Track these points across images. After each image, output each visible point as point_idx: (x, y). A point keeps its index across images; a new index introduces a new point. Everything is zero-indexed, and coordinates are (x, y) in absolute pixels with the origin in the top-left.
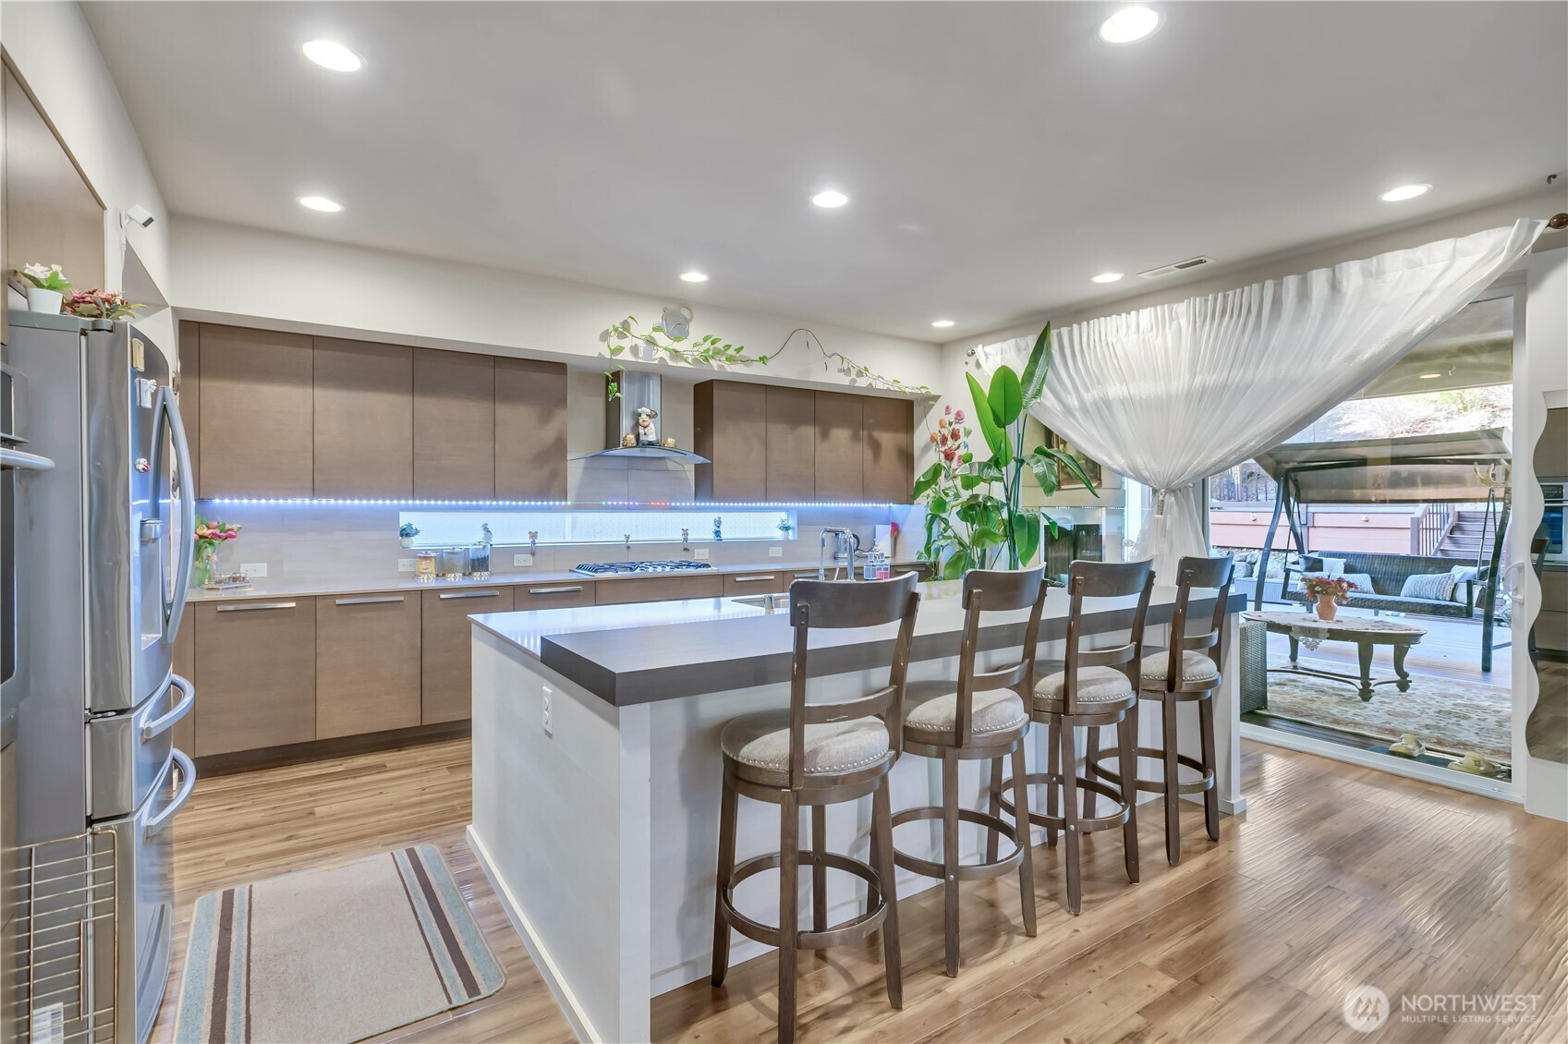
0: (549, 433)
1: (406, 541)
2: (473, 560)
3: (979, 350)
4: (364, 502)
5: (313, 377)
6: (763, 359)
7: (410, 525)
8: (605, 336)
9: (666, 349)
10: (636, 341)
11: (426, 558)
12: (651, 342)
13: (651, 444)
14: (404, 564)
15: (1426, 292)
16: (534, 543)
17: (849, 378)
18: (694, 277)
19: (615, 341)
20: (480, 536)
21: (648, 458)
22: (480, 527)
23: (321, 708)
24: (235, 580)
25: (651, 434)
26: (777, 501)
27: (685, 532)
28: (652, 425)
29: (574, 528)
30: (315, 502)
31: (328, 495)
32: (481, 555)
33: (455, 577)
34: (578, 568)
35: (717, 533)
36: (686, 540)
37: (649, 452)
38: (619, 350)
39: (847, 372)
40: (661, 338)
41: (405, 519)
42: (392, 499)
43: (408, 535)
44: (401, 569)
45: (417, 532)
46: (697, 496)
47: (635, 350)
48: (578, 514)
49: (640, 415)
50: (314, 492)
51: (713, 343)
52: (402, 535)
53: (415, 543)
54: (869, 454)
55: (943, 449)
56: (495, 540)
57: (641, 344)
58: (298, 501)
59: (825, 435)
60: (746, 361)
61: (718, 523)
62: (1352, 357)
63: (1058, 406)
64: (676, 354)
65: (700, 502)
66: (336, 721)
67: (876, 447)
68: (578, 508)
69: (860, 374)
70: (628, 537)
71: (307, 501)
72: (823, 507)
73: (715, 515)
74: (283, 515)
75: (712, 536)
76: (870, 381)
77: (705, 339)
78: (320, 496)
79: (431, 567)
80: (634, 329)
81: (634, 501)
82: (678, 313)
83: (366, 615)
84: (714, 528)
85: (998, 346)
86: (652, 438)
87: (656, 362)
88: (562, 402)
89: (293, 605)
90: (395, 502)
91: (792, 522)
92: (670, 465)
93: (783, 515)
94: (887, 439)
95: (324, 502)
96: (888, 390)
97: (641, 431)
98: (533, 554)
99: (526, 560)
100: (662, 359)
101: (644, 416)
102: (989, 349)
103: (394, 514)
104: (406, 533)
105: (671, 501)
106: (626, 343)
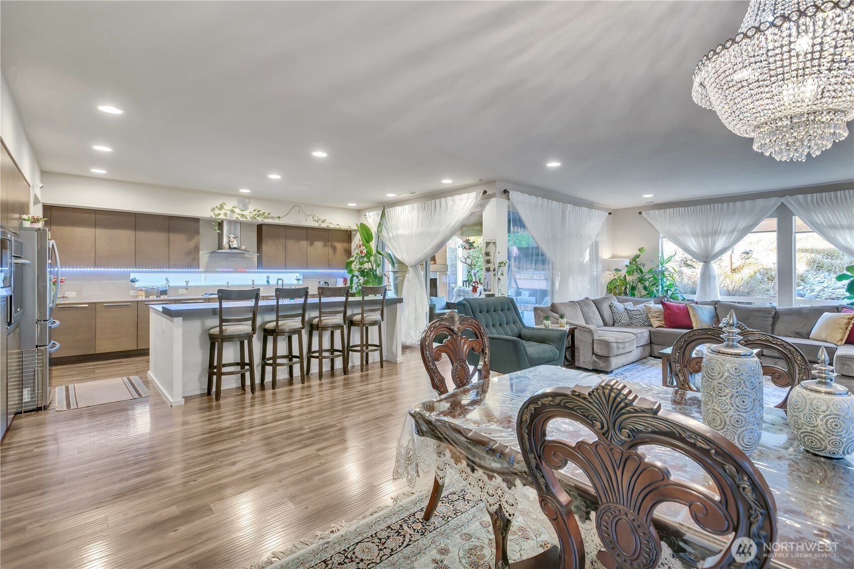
0: (192, 244)
1: (133, 284)
2: (161, 291)
3: (367, 214)
4: (116, 269)
5: (96, 225)
6: (279, 218)
7: (135, 278)
8: (213, 210)
9: (238, 214)
10: (226, 211)
11: (141, 290)
12: (233, 211)
13: (235, 248)
14: (132, 293)
15: (463, 208)
16: (187, 285)
17: (318, 224)
18: (245, 191)
19: (217, 211)
20: (164, 282)
21: (235, 254)
22: (164, 278)
23: (98, 342)
24: (63, 297)
25: (235, 244)
26: (290, 269)
27: (253, 281)
28: (235, 241)
29: (205, 279)
30: (96, 269)
31: (101, 267)
32: (164, 289)
33: (153, 297)
34: (205, 294)
35: (268, 282)
36: (253, 284)
37: (234, 251)
38: (219, 214)
39: (317, 221)
40: (237, 211)
41: (132, 276)
42: (127, 268)
43: (134, 282)
44: (131, 294)
45: (138, 281)
46: (258, 267)
47: (225, 214)
48: (208, 274)
49: (230, 237)
50: (95, 266)
51: (258, 212)
52: (131, 282)
53: (137, 285)
54: (331, 251)
55: (360, 250)
56: (171, 284)
57: (228, 212)
58: (89, 269)
59: (311, 244)
60: (273, 218)
61: (268, 278)
62: (448, 226)
63: (387, 236)
64: (242, 215)
65: (259, 269)
66: (104, 347)
67: (334, 249)
68: (206, 272)
69: (323, 222)
70: (228, 283)
71: (92, 269)
72: (314, 272)
73: (267, 275)
74: (82, 274)
75: (266, 283)
76: (328, 224)
77: (255, 211)
78: (98, 267)
79: (143, 293)
80: (225, 207)
81: (231, 269)
82: (244, 201)
83: (115, 309)
84: (266, 280)
85: (372, 213)
86: (235, 246)
87: (235, 219)
88: (197, 232)
89: (87, 305)
90: (129, 269)
91: (301, 278)
92: (246, 255)
93: (298, 275)
94: (340, 246)
95: (99, 269)
96: (335, 227)
97: (231, 243)
98: (187, 289)
99: (185, 291)
100: (237, 217)
101: (231, 238)
102: (370, 214)
103: (128, 274)
104: (133, 281)
105: (247, 269)
106: (222, 212)
